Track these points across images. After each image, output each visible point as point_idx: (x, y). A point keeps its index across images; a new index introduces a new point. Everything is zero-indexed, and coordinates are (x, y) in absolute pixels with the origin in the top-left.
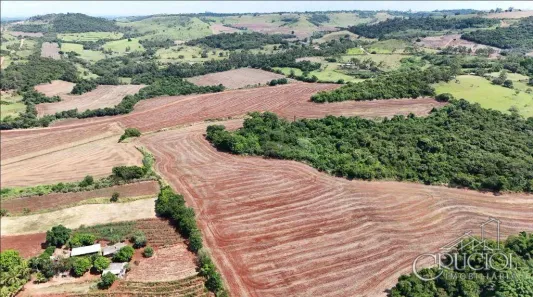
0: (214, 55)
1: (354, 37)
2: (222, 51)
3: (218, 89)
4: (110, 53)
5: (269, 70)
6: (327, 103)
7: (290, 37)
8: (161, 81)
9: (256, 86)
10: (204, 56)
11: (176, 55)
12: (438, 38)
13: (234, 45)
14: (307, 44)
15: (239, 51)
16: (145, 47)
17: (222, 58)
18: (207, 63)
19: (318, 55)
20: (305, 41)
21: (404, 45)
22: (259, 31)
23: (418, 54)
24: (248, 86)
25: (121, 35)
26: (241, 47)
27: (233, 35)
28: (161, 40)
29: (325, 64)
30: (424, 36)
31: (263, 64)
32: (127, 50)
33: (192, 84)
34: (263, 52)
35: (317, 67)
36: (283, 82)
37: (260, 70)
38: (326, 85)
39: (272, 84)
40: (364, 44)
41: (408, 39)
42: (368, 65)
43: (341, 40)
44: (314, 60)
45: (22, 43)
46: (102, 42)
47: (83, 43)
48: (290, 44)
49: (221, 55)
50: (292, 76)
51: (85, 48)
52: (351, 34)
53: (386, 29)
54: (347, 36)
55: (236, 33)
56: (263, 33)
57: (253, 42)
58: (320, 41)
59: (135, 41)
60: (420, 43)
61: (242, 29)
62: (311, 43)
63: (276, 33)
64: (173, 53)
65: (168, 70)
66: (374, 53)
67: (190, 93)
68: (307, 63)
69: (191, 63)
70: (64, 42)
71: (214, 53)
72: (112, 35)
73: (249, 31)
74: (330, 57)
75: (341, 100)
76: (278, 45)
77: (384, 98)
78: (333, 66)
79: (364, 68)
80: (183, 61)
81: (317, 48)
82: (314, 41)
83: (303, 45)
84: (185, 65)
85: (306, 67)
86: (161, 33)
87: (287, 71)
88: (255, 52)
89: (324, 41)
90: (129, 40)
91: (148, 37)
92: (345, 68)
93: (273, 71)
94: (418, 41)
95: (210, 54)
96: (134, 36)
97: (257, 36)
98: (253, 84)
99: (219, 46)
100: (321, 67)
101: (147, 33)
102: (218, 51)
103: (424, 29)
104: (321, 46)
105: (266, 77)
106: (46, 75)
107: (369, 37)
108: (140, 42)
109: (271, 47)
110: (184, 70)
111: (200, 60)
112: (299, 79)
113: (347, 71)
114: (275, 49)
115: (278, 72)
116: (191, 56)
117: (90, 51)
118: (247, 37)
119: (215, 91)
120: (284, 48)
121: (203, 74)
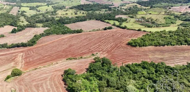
0: (80, 14)
1: (139, 6)
2: (84, 12)
3: (79, 32)
4: (39, 11)
5: (103, 21)
6: (138, 47)
7: (112, 5)
8: (55, 25)
9: (97, 30)
10: (76, 14)
11: (64, 13)
12: (178, 7)
13: (89, 9)
14: (119, 9)
15: (90, 12)
16: (54, 9)
17: (83, 15)
18: (77, 17)
19: (125, 14)
20: (119, 7)
21: (164, 10)
22: (99, 3)
23: (171, 15)
24: (94, 30)
25: (46, 4)
26: (92, 10)
27: (89, 5)
28: (60, 6)
29: (129, 19)
30: (172, 6)
31: (101, 18)
32: (46, 10)
33: (68, 28)
34: (101, 12)
35: (126, 20)
36: (110, 28)
37: (99, 21)
38: (132, 31)
39: (105, 29)
40: (145, 9)
41: (165, 7)
42: (150, 20)
43: (134, 7)
44: (124, 17)
45: (5, 7)
46: (38, 7)
47: (30, 7)
48: (112, 9)
49: (83, 13)
50: (114, 25)
51: (30, 9)
52: (138, 5)
53: (153, 3)
54: (136, 6)
55: (90, 4)
56: (101, 4)
57: (97, 8)
58: (125, 8)
59: (50, 6)
60: (171, 10)
61: (93, 2)
62: (121, 8)
63: (106, 4)
64: (64, 12)
65: (59, 21)
66: (150, 14)
67: (66, 33)
68: (121, 18)
69: (70, 17)
70: (23, 6)
71: (80, 13)
72: (43, 4)
73: (95, 3)
74: (131, 16)
75: (146, 46)
76: (107, 9)
77: (171, 45)
78: (133, 20)
79: (148, 21)
80: (67, 16)
81: (124, 11)
82: (122, 7)
83: (118, 10)
84: (67, 18)
85: (121, 20)
86: (61, 3)
87: (112, 22)
88: (98, 12)
89: (126, 8)
90: (48, 6)
91: (56, 5)
92: (139, 21)
93: (105, 22)
94: (170, 8)
95: (78, 13)
96: (51, 4)
97: (98, 5)
98: (96, 29)
99: (82, 9)
100: (127, 21)
101: (56, 3)
102: (82, 12)
103: (169, 3)
104: (126, 10)
105: (102, 25)
106: (2, 23)
107: (145, 6)
108: (52, 7)
109: (104, 10)
110: (66, 21)
111: (74, 16)
112: (118, 26)
113: (140, 23)
114: (106, 11)
115: (108, 23)
116: (71, 14)
117: (32, 10)
118: (94, 5)
119: (78, 33)
120: (110, 11)
121: (74, 23)
